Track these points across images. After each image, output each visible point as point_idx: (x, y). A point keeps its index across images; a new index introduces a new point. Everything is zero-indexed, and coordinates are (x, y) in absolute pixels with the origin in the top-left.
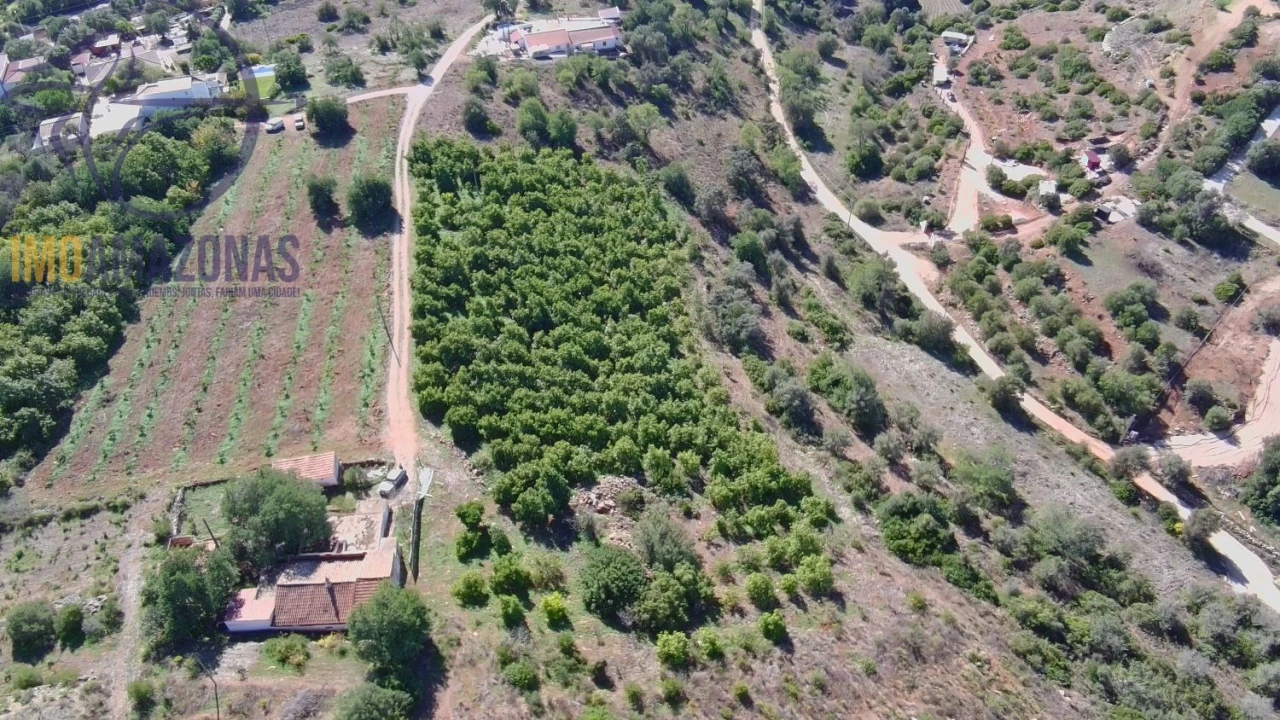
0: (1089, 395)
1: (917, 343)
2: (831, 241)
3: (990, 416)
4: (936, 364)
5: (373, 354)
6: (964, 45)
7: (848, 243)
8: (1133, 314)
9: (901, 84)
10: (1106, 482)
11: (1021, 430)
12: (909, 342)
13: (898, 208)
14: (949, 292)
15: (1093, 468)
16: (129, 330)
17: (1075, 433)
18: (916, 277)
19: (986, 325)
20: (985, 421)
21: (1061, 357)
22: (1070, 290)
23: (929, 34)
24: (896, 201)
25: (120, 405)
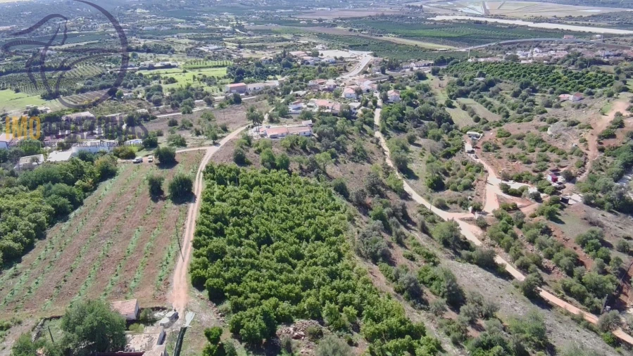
0: (577, 287)
1: (477, 264)
2: (422, 216)
3: (524, 301)
4: (488, 274)
5: (169, 256)
6: (479, 137)
7: (431, 217)
8: (593, 244)
9: (450, 152)
10: (598, 335)
11: (543, 308)
12: (471, 263)
13: (456, 202)
14: (489, 240)
15: (589, 327)
16: (38, 243)
17: (574, 310)
18: (470, 232)
19: (513, 253)
20: (522, 304)
21: (557, 269)
22: (555, 236)
23: (461, 133)
24: (454, 199)
25: (22, 277)
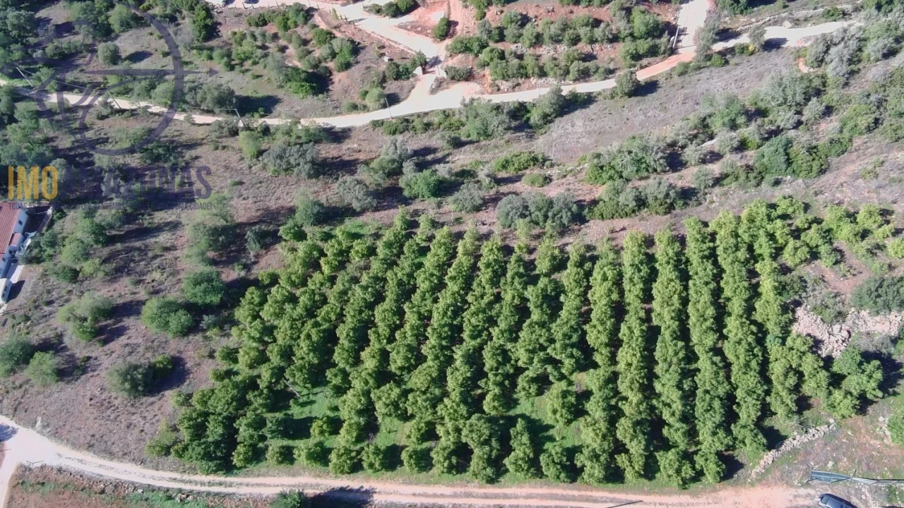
2: (407, 135)
7: (415, 124)
10: (709, 67)
13: (384, 80)
14: (504, 82)
20: (645, 106)
21: (597, 46)
22: (536, 17)
24: (373, 79)
